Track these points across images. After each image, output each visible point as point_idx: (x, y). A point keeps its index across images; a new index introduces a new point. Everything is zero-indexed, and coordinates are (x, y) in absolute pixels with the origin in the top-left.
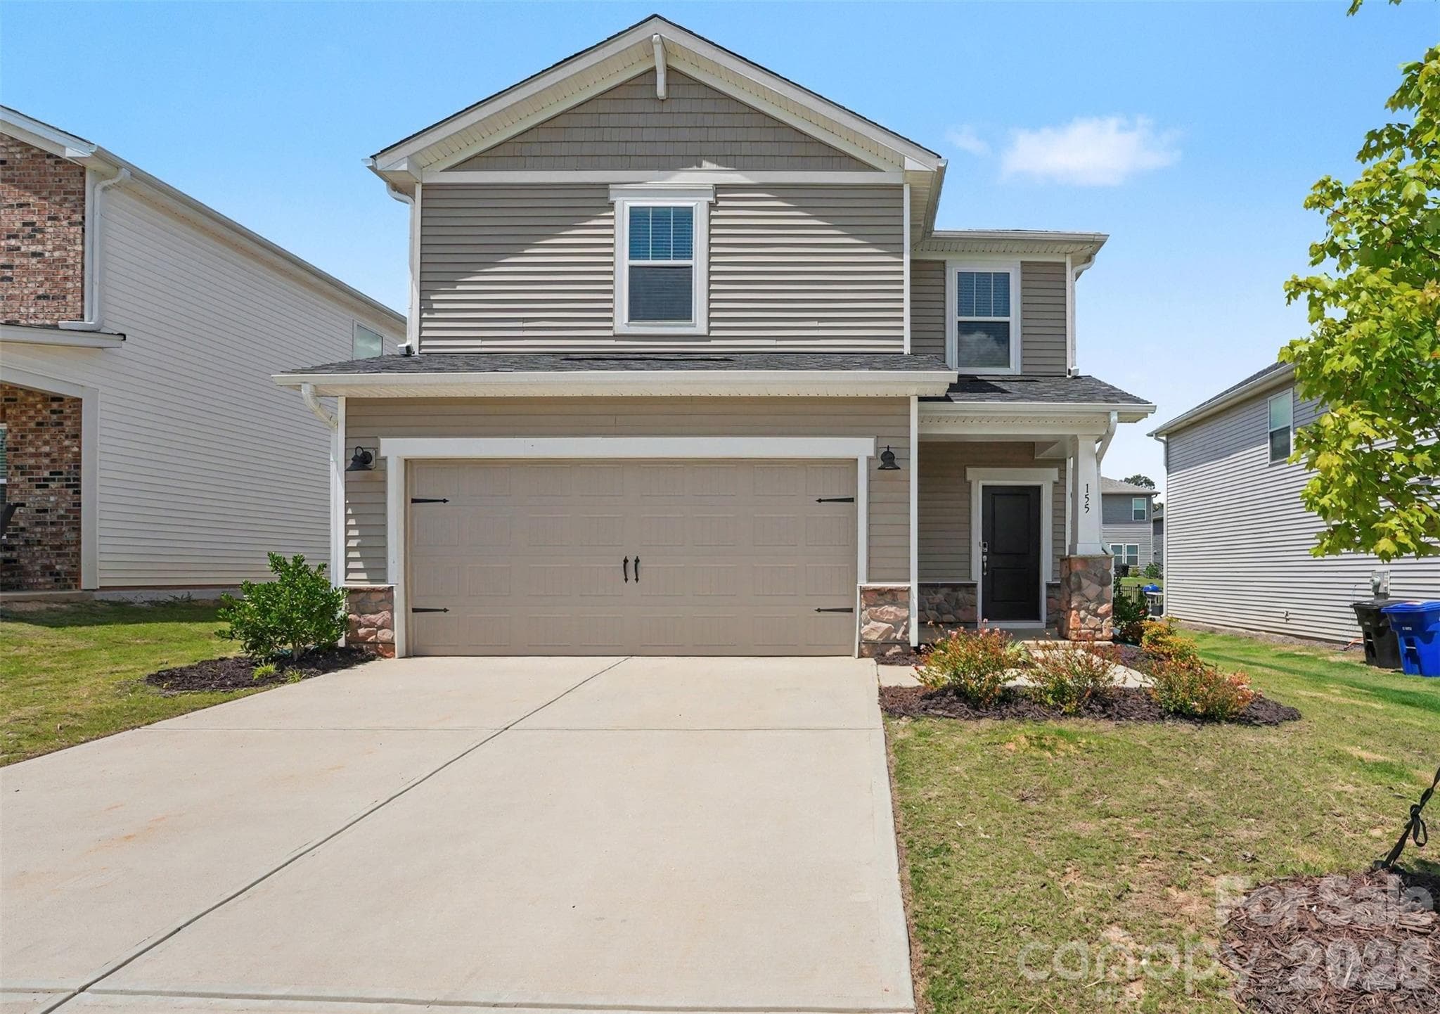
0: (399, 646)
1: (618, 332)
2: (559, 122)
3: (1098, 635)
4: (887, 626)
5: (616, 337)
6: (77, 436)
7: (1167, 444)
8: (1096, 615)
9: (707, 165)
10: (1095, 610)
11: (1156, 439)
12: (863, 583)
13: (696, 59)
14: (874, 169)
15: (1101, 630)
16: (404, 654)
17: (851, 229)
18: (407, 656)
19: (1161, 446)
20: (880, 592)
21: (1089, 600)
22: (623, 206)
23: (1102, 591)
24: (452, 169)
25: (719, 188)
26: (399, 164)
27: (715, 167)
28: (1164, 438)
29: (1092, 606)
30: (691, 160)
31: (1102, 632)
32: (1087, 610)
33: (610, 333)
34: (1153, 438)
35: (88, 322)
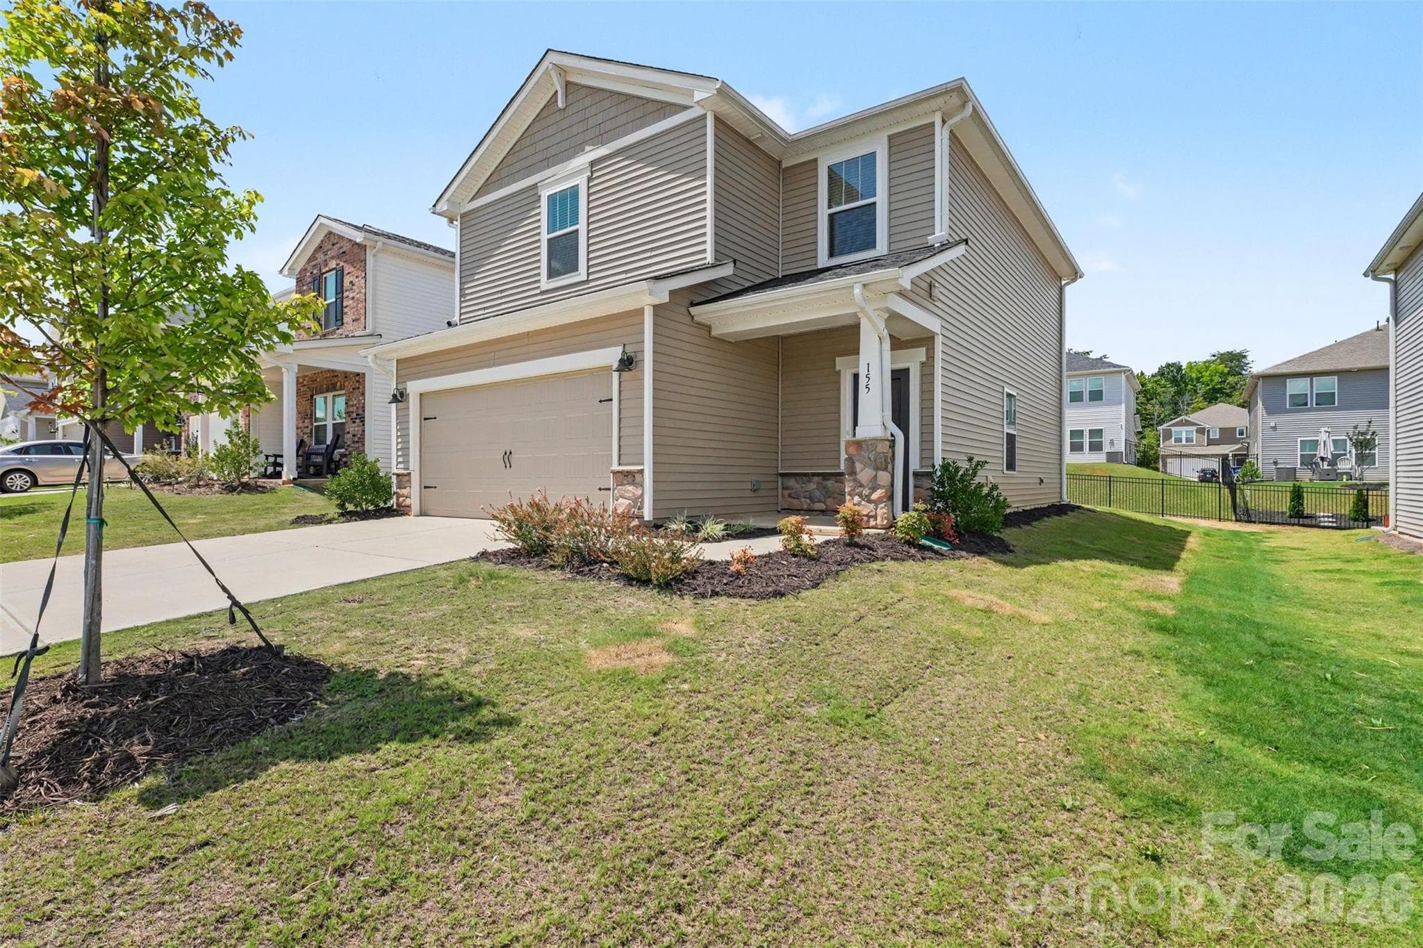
0: (415, 508)
1: (543, 289)
2: (517, 148)
3: (872, 523)
4: (627, 502)
5: (542, 293)
6: (363, 394)
7: (1395, 285)
8: (869, 501)
9: (588, 148)
10: (868, 496)
11: (1375, 278)
12: (616, 467)
13: (581, 72)
14: (685, 108)
15: (875, 517)
16: (418, 513)
17: (668, 167)
18: (421, 515)
19: (1386, 288)
20: (628, 473)
21: (862, 486)
22: (545, 194)
23: (876, 476)
24: (473, 199)
25: (592, 164)
26: (443, 206)
27: (592, 148)
28: (1392, 276)
29: (866, 492)
30: (578, 149)
31: (876, 520)
32: (860, 495)
33: (538, 291)
34: (1369, 278)
35: (368, 331)
